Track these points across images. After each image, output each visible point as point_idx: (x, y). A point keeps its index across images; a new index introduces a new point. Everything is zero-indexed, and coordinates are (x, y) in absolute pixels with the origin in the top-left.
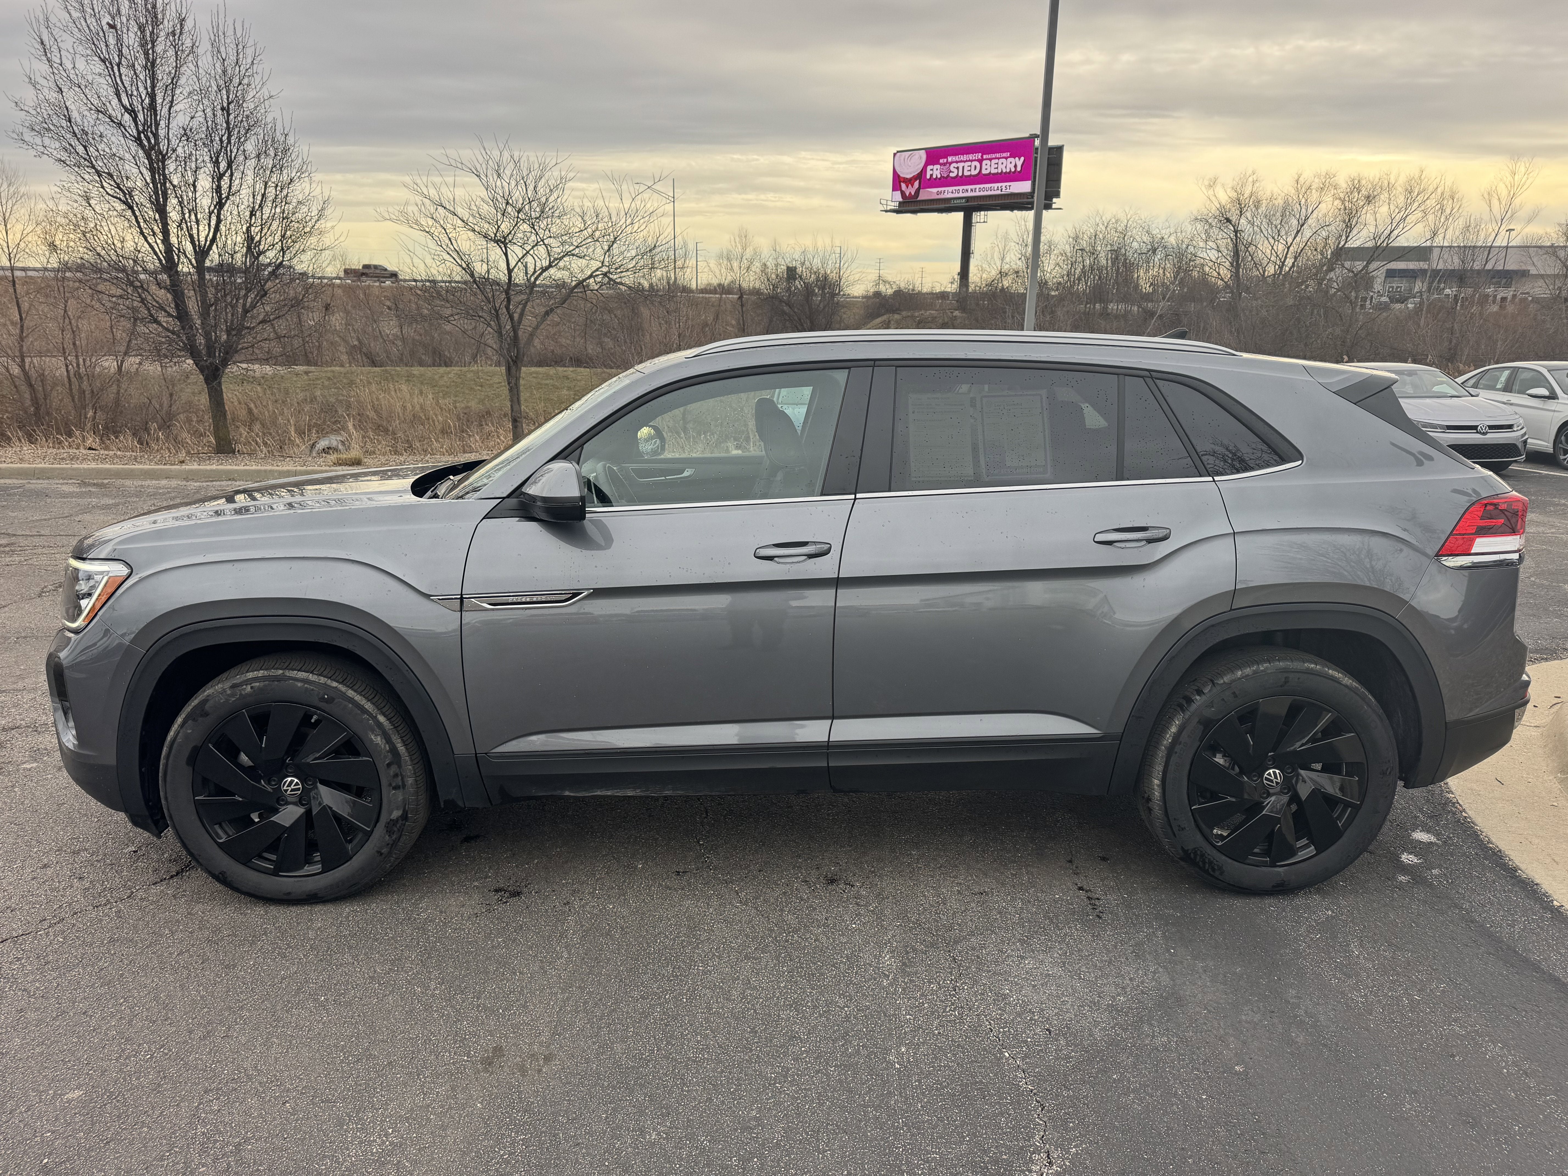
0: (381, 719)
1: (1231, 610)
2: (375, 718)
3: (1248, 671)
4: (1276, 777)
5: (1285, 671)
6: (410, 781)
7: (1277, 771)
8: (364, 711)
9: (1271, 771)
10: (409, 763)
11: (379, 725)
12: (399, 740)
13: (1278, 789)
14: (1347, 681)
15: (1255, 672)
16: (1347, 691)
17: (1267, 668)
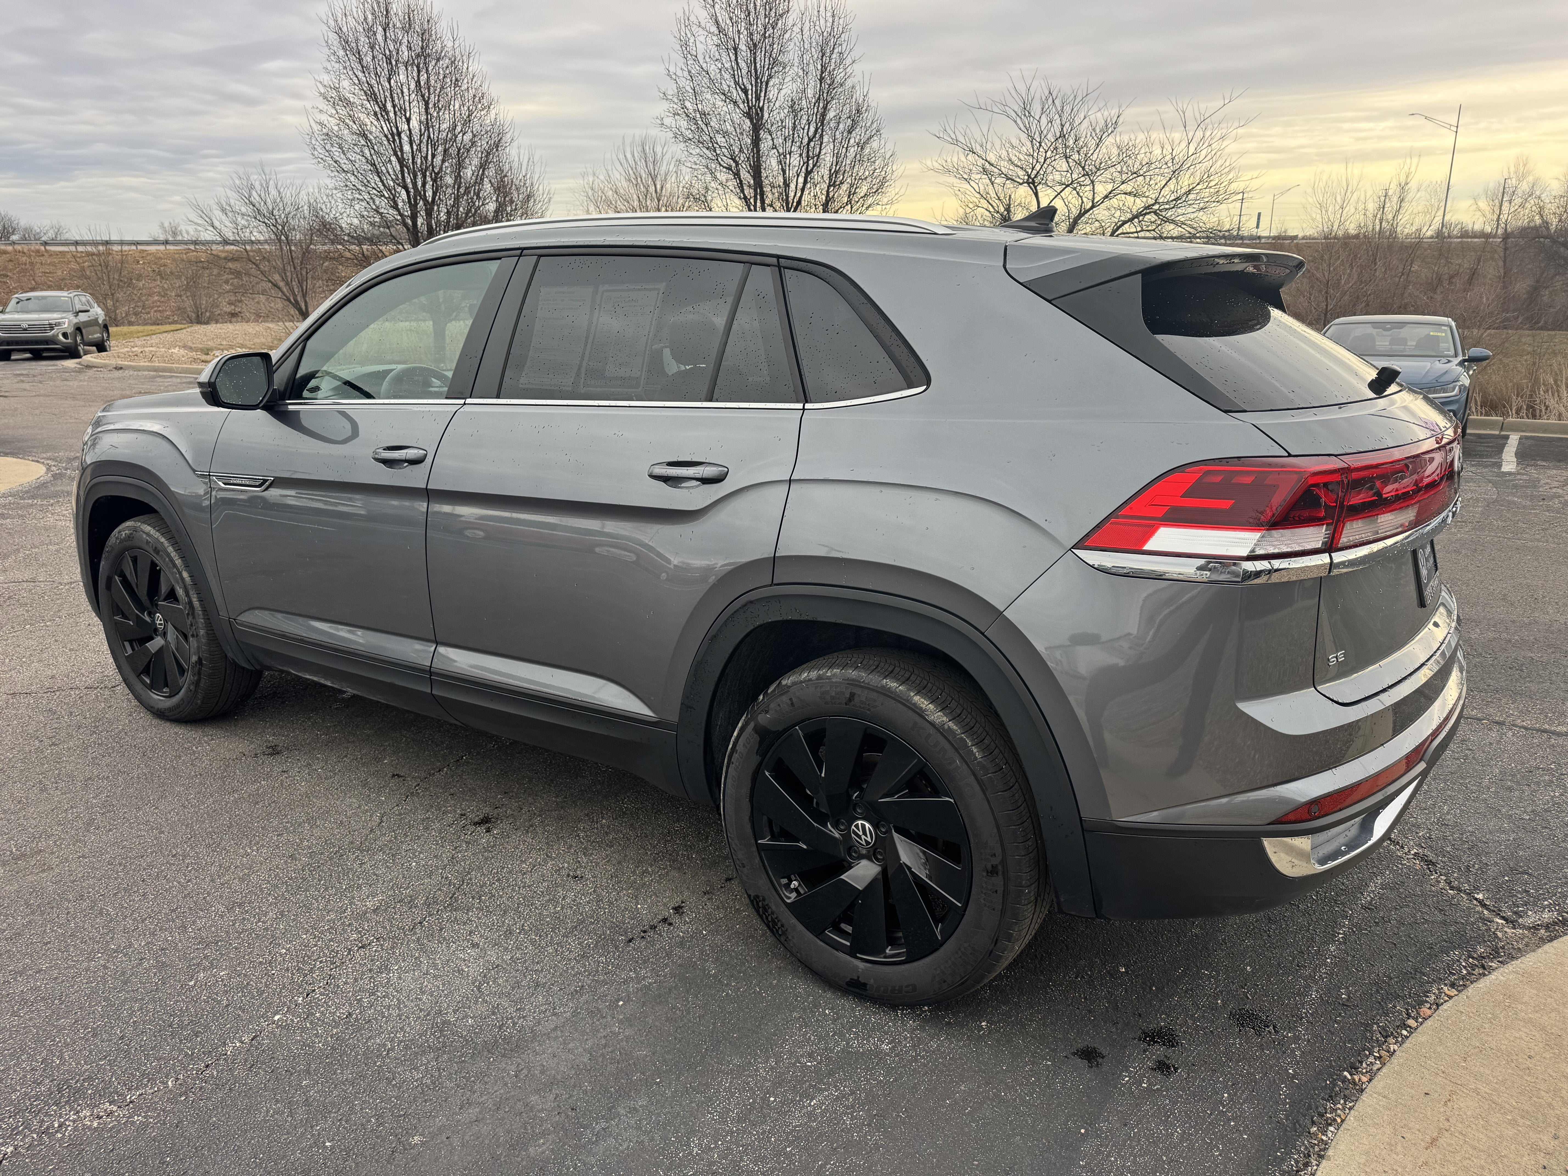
0: (185, 575)
1: (772, 584)
2: (180, 574)
3: (814, 674)
4: (865, 833)
5: (854, 683)
6: (202, 632)
7: (867, 825)
8: (175, 565)
9: (860, 822)
10: (201, 616)
11: (182, 579)
12: (195, 596)
13: (868, 850)
14: (937, 716)
15: (819, 678)
16: (932, 731)
17: (834, 675)
